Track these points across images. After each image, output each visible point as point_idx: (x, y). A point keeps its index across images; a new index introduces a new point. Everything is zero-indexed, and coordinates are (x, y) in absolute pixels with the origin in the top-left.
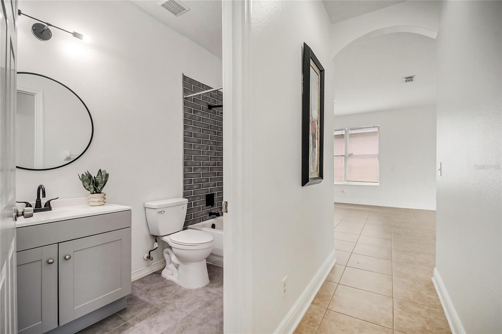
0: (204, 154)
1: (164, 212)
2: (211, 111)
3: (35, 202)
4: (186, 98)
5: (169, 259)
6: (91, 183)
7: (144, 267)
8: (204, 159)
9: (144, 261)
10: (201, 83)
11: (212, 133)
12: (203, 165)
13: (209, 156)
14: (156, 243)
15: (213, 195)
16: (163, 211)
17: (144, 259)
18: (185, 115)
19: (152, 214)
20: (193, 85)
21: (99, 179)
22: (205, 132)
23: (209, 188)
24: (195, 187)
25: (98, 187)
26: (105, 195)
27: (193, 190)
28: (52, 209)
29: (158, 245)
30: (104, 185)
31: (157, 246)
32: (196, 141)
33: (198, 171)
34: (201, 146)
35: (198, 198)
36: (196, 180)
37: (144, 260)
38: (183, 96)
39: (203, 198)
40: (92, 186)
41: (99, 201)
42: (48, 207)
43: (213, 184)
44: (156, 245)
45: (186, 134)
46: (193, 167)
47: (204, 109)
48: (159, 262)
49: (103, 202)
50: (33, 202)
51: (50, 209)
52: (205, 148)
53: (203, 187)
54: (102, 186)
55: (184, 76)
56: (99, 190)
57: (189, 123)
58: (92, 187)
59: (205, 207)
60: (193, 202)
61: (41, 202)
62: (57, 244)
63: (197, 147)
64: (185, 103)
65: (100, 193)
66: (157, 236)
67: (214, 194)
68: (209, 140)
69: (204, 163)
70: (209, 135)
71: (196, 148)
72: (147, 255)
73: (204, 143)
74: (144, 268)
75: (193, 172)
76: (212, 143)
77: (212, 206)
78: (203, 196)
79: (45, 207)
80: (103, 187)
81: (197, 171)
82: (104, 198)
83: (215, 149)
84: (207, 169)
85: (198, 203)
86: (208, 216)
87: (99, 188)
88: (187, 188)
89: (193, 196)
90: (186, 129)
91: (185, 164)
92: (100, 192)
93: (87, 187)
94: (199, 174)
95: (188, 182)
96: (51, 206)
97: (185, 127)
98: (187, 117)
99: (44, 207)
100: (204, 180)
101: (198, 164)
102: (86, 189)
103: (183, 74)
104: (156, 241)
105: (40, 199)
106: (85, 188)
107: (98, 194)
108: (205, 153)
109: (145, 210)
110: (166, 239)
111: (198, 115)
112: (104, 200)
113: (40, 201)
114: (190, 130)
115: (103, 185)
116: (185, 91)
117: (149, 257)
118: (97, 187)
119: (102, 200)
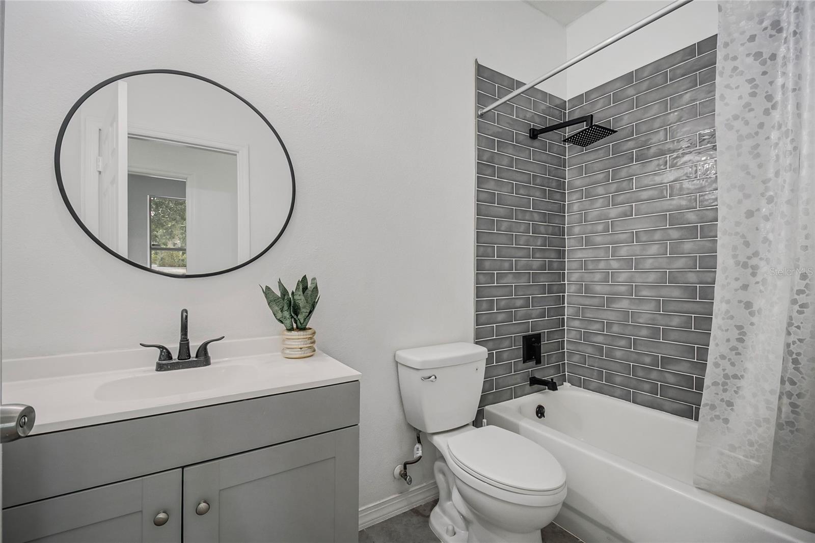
0: (521, 243)
1: (436, 378)
2: (536, 143)
3: (178, 345)
4: (482, 116)
5: (445, 485)
6: (286, 308)
7: (395, 494)
8: (521, 253)
9: (394, 481)
10: (516, 79)
11: (538, 194)
12: (518, 267)
13: (531, 247)
14: (418, 445)
15: (538, 337)
16: (433, 377)
17: (394, 476)
18: (480, 154)
19: (411, 380)
20: (497, 85)
21: (300, 299)
22: (522, 191)
23: (530, 321)
24: (501, 317)
25: (299, 317)
26: (314, 333)
27: (495, 325)
28: (212, 361)
29: (422, 450)
30: (311, 312)
31: (420, 453)
32: (502, 211)
33: (509, 280)
34: (513, 224)
35: (507, 343)
36: (503, 303)
37: (395, 478)
38: (477, 111)
39: (517, 344)
40: (286, 314)
41: (301, 348)
42: (203, 357)
43: (538, 312)
44: (418, 449)
45: (483, 196)
46: (495, 272)
47: (521, 138)
48: (425, 484)
49: (309, 350)
50: (174, 347)
51: (207, 362)
52: (522, 228)
53: (518, 318)
54: (307, 314)
55: (478, 64)
56: (302, 322)
57: (489, 171)
58: (288, 316)
59: (521, 365)
60: (494, 352)
61: (190, 345)
62: (181, 469)
63: (504, 226)
64: (479, 128)
65: (304, 329)
66: (420, 431)
67: (540, 334)
68: (531, 210)
69: (520, 264)
70: (531, 198)
71: (503, 228)
72: (398, 469)
73: (520, 217)
74: (394, 496)
75: (495, 285)
76: (536, 217)
77: (537, 363)
78: (516, 338)
79: (197, 357)
80: (308, 316)
81: (504, 281)
82: (313, 340)
83: (542, 229)
84: (527, 275)
85: (505, 356)
86: (528, 386)
87: (301, 317)
88: (483, 319)
89: (495, 337)
90: (484, 187)
91: (479, 266)
92: (303, 327)
93: (279, 315)
94: (508, 289)
95: (485, 306)
96: (209, 355)
97: (480, 181)
98: (485, 158)
99: (195, 356)
100: (519, 303)
101: (507, 265)
102: (277, 319)
103: (476, 60)
104: (419, 442)
105: (188, 340)
106: (276, 317)
107: (301, 333)
108: (522, 240)
109: (397, 367)
110: (438, 441)
111: (510, 152)
112: (311, 345)
113: (188, 343)
114: (489, 188)
115: (308, 311)
116: (481, 100)
117: (404, 475)
118: (297, 316)
119: (307, 346)
